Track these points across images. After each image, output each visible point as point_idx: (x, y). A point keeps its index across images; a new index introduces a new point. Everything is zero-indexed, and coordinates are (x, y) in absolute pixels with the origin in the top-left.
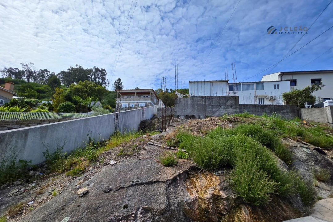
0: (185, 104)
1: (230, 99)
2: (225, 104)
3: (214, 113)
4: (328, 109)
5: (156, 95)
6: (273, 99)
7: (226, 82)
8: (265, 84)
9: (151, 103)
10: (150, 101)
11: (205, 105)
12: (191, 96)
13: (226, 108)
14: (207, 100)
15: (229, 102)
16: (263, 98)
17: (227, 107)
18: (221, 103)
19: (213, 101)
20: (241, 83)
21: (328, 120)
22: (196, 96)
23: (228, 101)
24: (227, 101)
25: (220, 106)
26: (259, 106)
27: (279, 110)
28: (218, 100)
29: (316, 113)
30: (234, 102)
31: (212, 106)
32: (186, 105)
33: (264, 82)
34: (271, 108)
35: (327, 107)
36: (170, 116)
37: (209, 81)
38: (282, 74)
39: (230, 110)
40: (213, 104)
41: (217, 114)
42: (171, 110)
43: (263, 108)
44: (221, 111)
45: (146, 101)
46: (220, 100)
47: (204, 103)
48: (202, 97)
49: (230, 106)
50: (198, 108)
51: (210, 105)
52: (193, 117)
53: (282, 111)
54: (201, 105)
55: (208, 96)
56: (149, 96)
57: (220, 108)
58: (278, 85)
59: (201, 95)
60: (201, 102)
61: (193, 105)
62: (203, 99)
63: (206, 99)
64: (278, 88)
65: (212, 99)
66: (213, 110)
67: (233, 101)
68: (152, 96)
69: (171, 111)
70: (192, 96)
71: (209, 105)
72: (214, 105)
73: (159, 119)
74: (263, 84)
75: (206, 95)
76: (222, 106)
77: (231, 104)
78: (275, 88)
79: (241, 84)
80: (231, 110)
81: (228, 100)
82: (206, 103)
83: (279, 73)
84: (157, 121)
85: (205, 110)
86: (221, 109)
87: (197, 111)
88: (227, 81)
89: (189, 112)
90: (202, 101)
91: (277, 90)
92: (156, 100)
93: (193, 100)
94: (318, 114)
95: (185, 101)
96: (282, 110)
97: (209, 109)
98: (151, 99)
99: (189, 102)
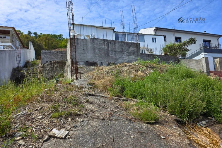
0: (84, 47)
1: (132, 46)
2: (128, 50)
3: (117, 60)
4: (203, 60)
5: (19, 37)
6: (152, 51)
8: (145, 36)
9: (11, 47)
10: (10, 44)
11: (108, 50)
12: (91, 38)
13: (128, 55)
14: (109, 44)
15: (131, 49)
16: (144, 50)
17: (129, 54)
18: (123, 49)
19: (116, 46)
20: (125, 33)
21: (203, 69)
22: (97, 39)
23: (131, 48)
24: (129, 48)
25: (122, 52)
27: (166, 60)
28: (121, 45)
29: (193, 64)
30: (136, 49)
31: (115, 51)
32: (85, 48)
33: (145, 34)
35: (203, 59)
36: (60, 62)
38: (157, 29)
39: (132, 57)
40: (116, 50)
41: (120, 61)
42: (61, 54)
44: (123, 58)
45: (4, 44)
46: (122, 45)
47: (106, 48)
48: (104, 40)
49: (132, 53)
50: (101, 53)
51: (113, 51)
52: (94, 64)
54: (103, 49)
55: (110, 40)
57: (122, 55)
58: (155, 39)
59: (102, 38)
60: (103, 46)
61: (94, 49)
62: (105, 43)
63: (108, 43)
64: (155, 42)
65: (115, 43)
66: (116, 56)
67: (135, 48)
68: (13, 38)
70: (92, 38)
71: (112, 50)
72: (117, 51)
73: (44, 65)
74: (144, 36)
75: (108, 39)
76: (125, 53)
77: (133, 51)
78: (153, 42)
80: (134, 58)
81: (130, 46)
82: (108, 48)
83: (154, 28)
84: (42, 69)
85: (108, 56)
86: (124, 55)
87: (99, 56)
88: (113, 29)
89: (90, 57)
90: (104, 45)
91: (154, 43)
92: (19, 44)
93: (94, 42)
94: (194, 64)
95: (85, 43)
96: (168, 60)
97: (112, 54)
98: (12, 42)
99: (89, 45)
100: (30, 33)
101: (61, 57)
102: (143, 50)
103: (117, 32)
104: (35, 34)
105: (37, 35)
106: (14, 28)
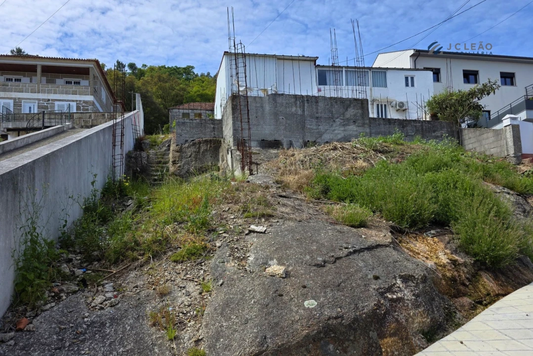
0: (257, 113)
1: (352, 105)
2: (343, 114)
3: (321, 135)
4: (508, 131)
5: (106, 80)
6: (404, 108)
7: (311, 61)
8: (389, 74)
9: (93, 104)
10: (90, 98)
11: (303, 115)
12: (270, 93)
13: (344, 125)
14: (306, 104)
15: (351, 112)
16: (385, 105)
17: (346, 123)
18: (334, 113)
19: (319, 108)
20: (342, 67)
21: (507, 151)
22: (282, 95)
23: (349, 110)
24: (347, 110)
25: (332, 119)
26: (395, 122)
27: (429, 132)
28: (330, 105)
29: (488, 138)
30: (360, 111)
31: (317, 118)
32: (259, 114)
33: (387, 69)
34: (416, 126)
35: (508, 128)
36: (211, 141)
37: (274, 56)
38: (418, 55)
39: (352, 128)
40: (319, 115)
41: (326, 137)
42: (212, 126)
43: (403, 127)
44: (335, 130)
45: (78, 97)
46: (332, 105)
47: (300, 112)
48: (295, 96)
49: (352, 121)
50: (288, 122)
51: (312, 118)
52: (276, 144)
53: (433, 134)
54: (293, 115)
55: (307, 96)
56: (84, 83)
57: (332, 125)
58: (412, 78)
59: (292, 93)
60: (294, 109)
61: (276, 115)
62: (298, 103)
63: (303, 102)
64: (413, 85)
65: (317, 102)
66: (320, 127)
67: (357, 109)
68: (95, 83)
69: (214, 128)
70: (272, 94)
71: (311, 116)
72: (321, 117)
73: (181, 147)
74: (385, 73)
75: (304, 94)
76: (337, 120)
77: (355, 115)
78: (407, 85)
79: (344, 69)
80: (355, 130)
81: (348, 106)
82: (304, 111)
83: (412, 52)
84: (178, 154)
85: (303, 127)
86: (334, 125)
87: (285, 129)
88: (314, 60)
89: (267, 131)
90: (296, 107)
91: (410, 88)
92: (106, 96)
93: (276, 102)
94: (491, 140)
95: (258, 105)
96: (434, 131)
97: (311, 125)
98: (95, 93)
99: (267, 108)
100: (120, 65)
101: (211, 132)
102: (382, 105)
103: (323, 66)
104: (132, 66)
105: (136, 68)
106: (97, 62)
